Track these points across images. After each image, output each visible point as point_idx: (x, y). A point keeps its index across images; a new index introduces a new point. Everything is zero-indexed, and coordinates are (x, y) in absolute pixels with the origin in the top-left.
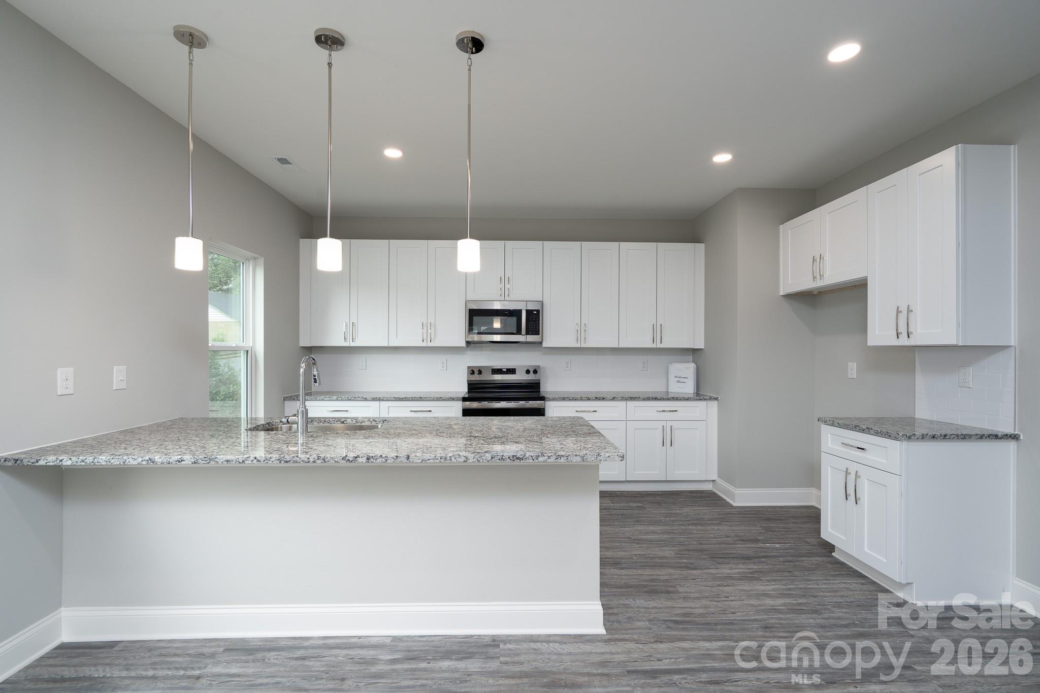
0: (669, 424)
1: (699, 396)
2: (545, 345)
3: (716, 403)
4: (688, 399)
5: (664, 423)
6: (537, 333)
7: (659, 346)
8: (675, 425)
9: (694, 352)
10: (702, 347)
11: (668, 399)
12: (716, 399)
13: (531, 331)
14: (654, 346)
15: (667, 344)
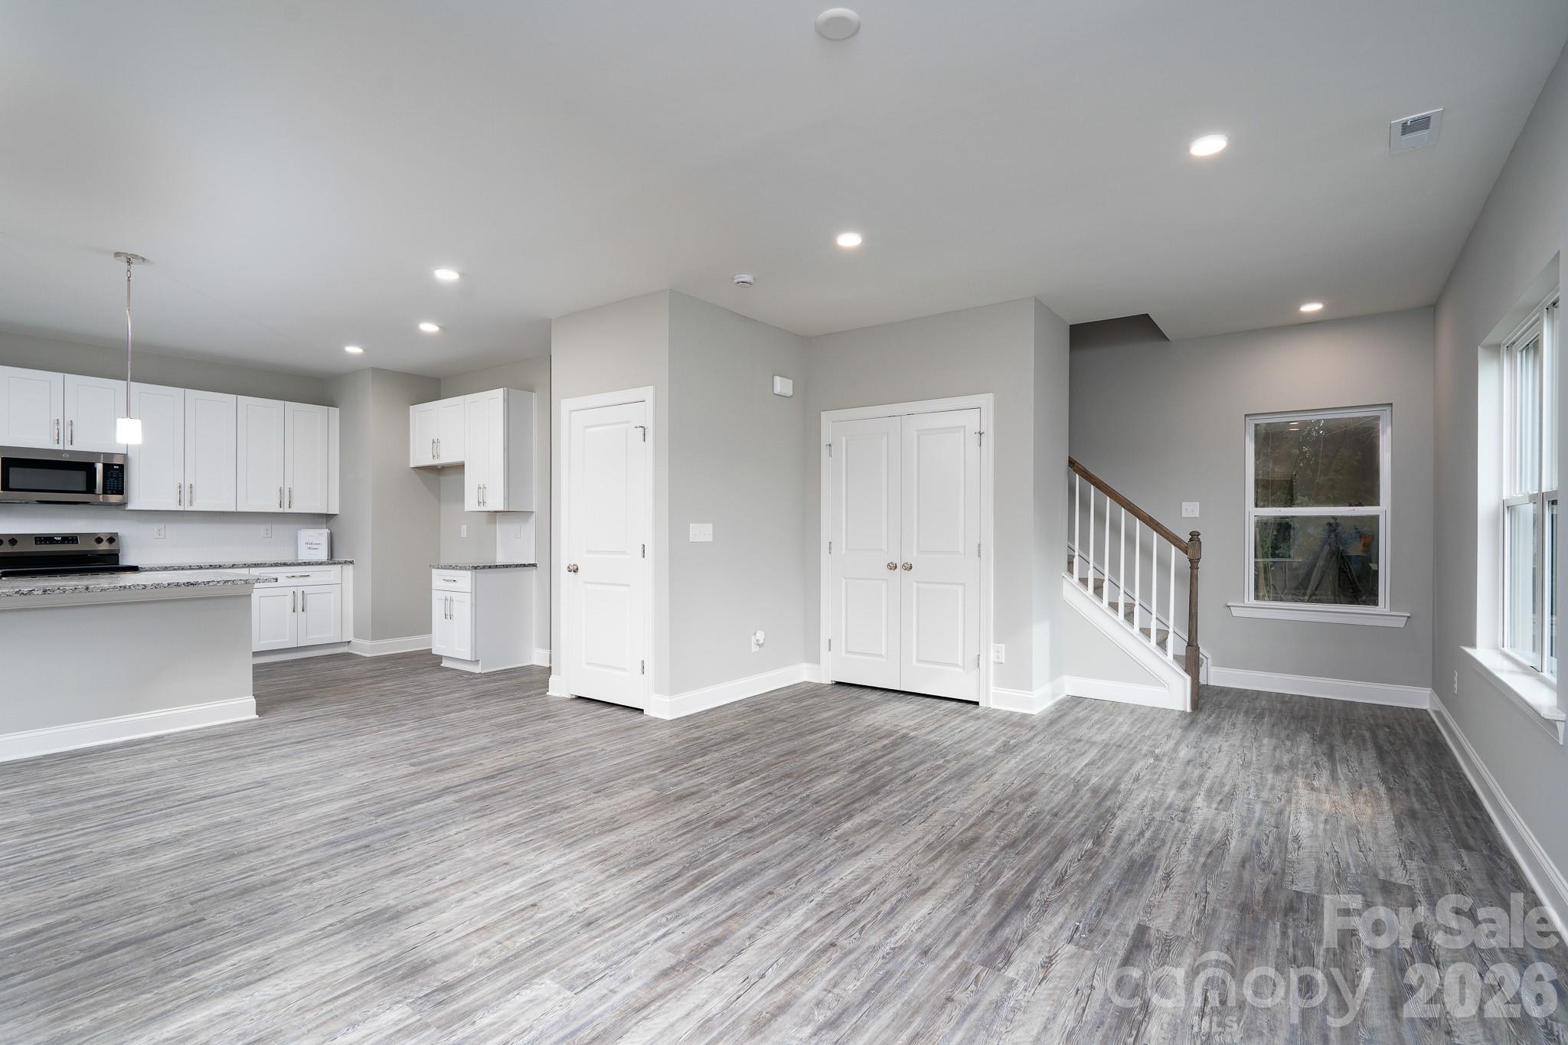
0: (301, 589)
1: (332, 559)
2: (130, 507)
3: (351, 566)
4: (321, 564)
5: (295, 589)
6: (120, 491)
7: (287, 510)
8: (307, 590)
9: (326, 518)
10: (336, 512)
11: (299, 564)
12: (352, 562)
13: (110, 490)
14: (281, 510)
15: (296, 509)
